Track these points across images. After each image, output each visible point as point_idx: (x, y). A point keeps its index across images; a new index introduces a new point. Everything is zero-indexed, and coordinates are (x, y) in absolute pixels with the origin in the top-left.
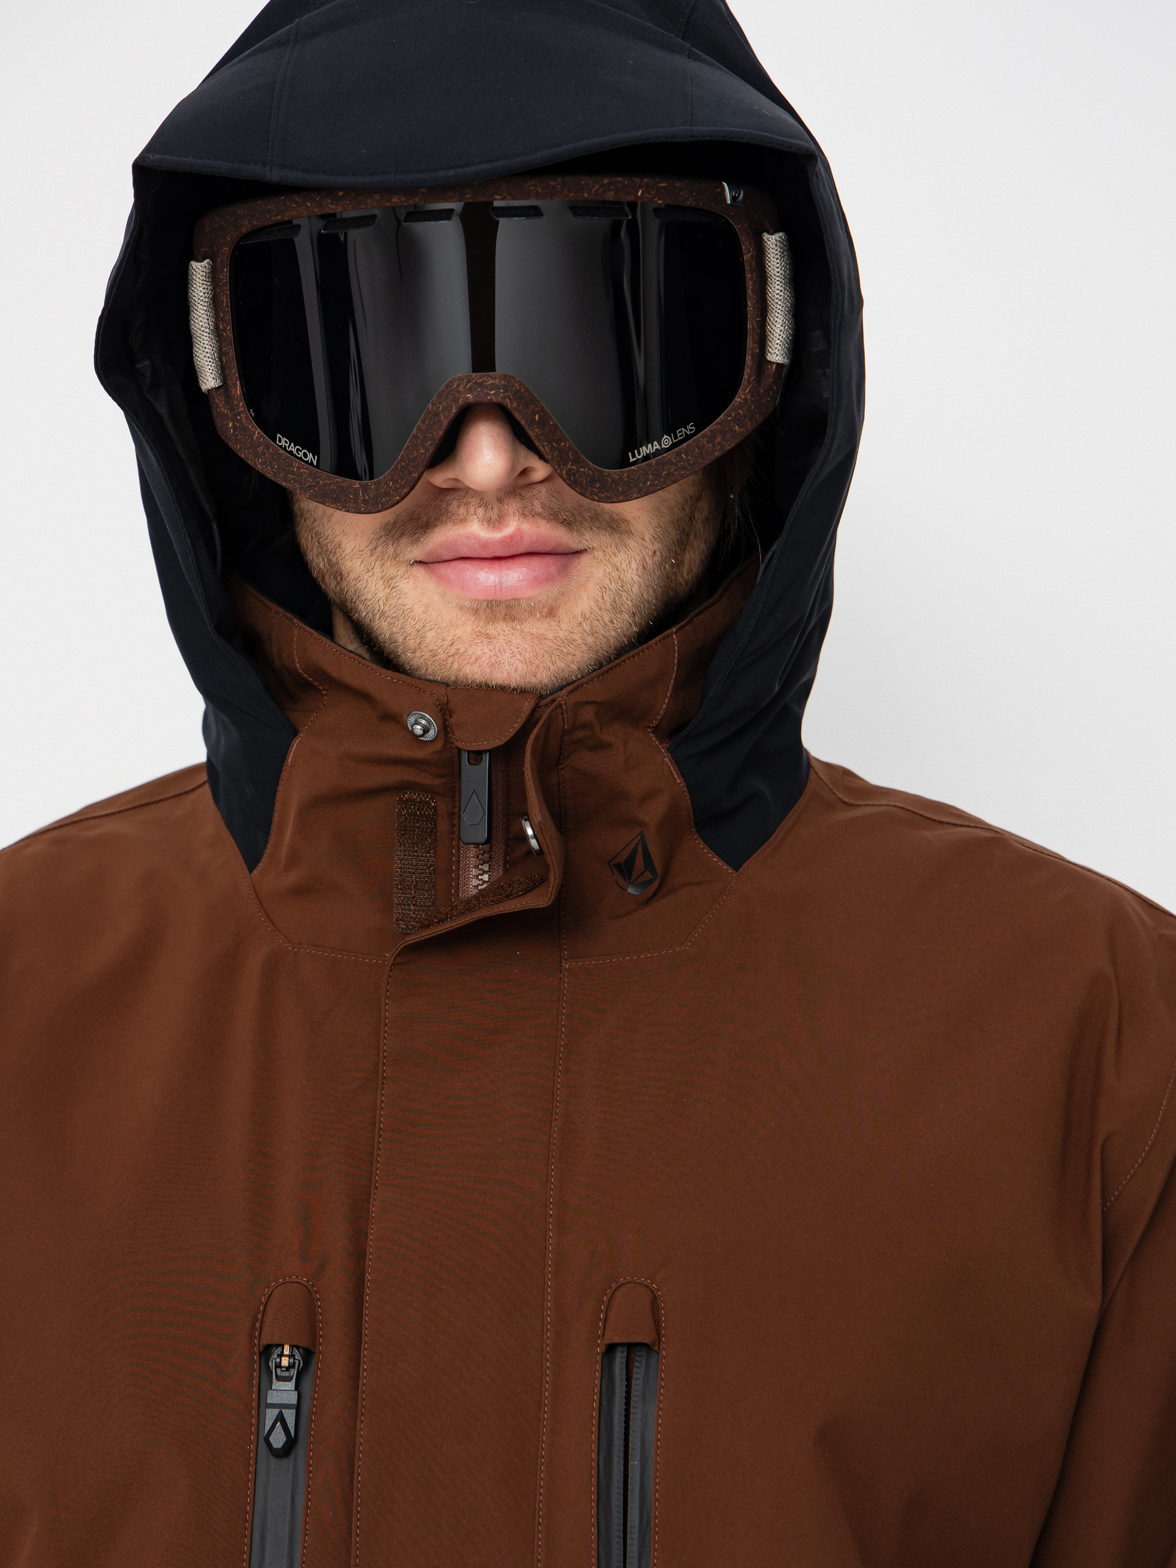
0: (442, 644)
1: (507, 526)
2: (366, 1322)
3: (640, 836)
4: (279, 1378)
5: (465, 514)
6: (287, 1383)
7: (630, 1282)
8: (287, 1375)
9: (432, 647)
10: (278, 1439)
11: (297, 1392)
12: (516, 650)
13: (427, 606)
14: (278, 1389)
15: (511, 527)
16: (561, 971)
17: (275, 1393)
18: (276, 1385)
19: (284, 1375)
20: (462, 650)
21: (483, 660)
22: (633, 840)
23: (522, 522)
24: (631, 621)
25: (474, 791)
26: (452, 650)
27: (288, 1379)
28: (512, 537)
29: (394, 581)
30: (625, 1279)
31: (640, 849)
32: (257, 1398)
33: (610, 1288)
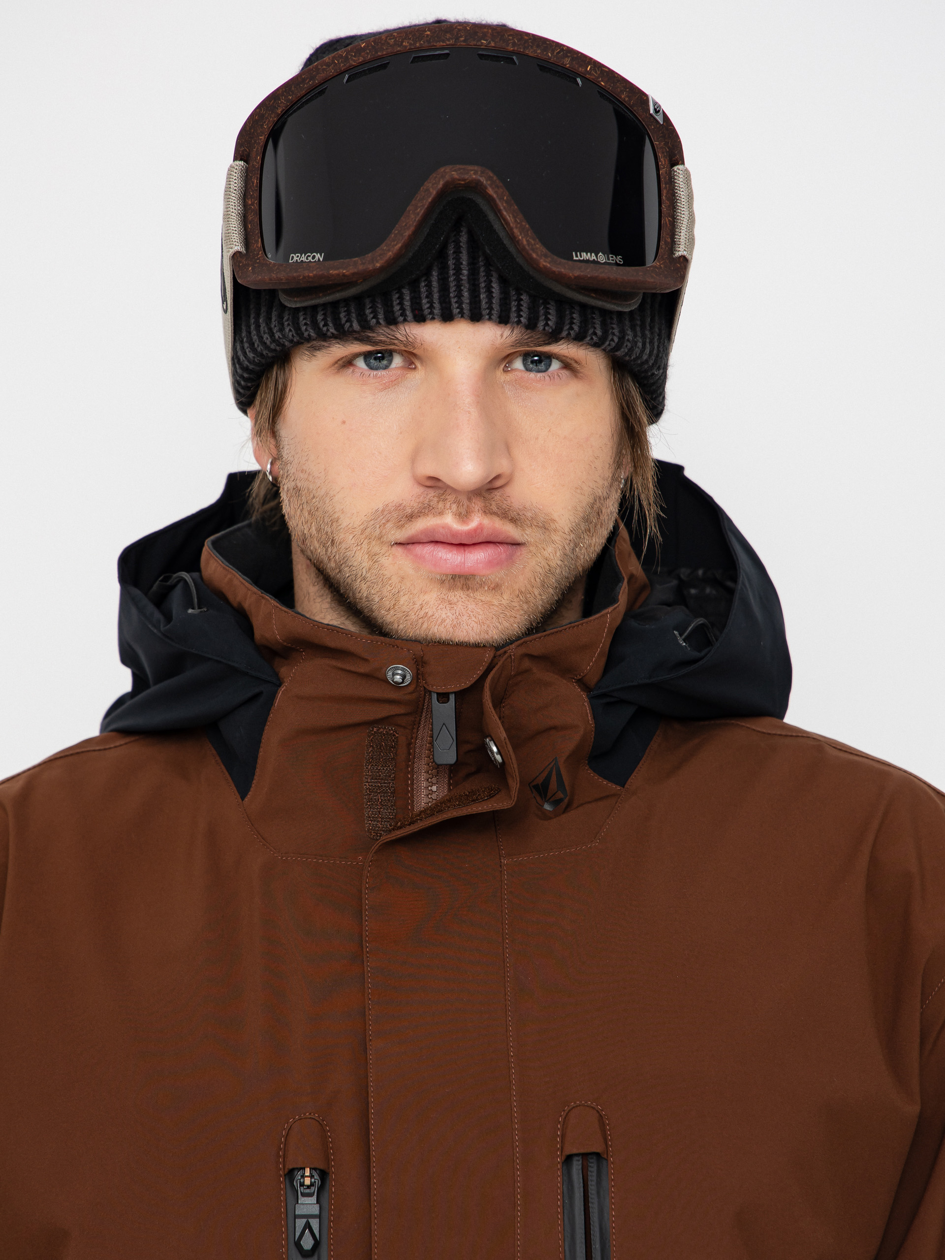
0: (413, 607)
1: (472, 521)
2: (373, 1145)
3: (554, 761)
4: (303, 1195)
5: (443, 508)
6: (310, 1198)
7: (580, 1105)
8: (309, 1192)
9: (405, 608)
10: (307, 1243)
11: (318, 1205)
12: (471, 613)
13: (403, 578)
14: (304, 1203)
15: (476, 521)
16: (501, 866)
17: (302, 1206)
18: (302, 1200)
19: (307, 1192)
20: (430, 613)
21: (447, 622)
22: (549, 765)
23: (484, 518)
24: (553, 593)
25: (444, 724)
26: (422, 613)
27: (310, 1195)
28: (475, 530)
29: (377, 557)
30: (575, 1103)
31: (554, 772)
32: (285, 1212)
33: (564, 1111)
